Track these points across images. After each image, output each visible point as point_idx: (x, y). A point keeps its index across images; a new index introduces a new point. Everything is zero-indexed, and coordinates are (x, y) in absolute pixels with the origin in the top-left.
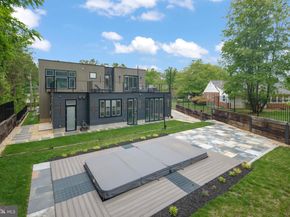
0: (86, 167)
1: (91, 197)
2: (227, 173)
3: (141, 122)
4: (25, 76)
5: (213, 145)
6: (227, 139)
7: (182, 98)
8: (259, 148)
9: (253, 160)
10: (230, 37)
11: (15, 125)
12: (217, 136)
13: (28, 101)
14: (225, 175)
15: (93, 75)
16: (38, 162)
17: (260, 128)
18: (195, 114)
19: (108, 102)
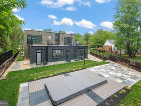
0: (45, 86)
1: (48, 104)
2: (118, 92)
3: (73, 61)
4: (18, 37)
5: (110, 75)
6: (117, 72)
7: (93, 48)
8: (134, 78)
9: (132, 85)
10: (117, 19)
11: (13, 61)
12: (112, 70)
13: (19, 49)
14: (117, 93)
15: (50, 37)
16: (22, 83)
17: (134, 66)
18: (100, 57)
19: (57, 51)
